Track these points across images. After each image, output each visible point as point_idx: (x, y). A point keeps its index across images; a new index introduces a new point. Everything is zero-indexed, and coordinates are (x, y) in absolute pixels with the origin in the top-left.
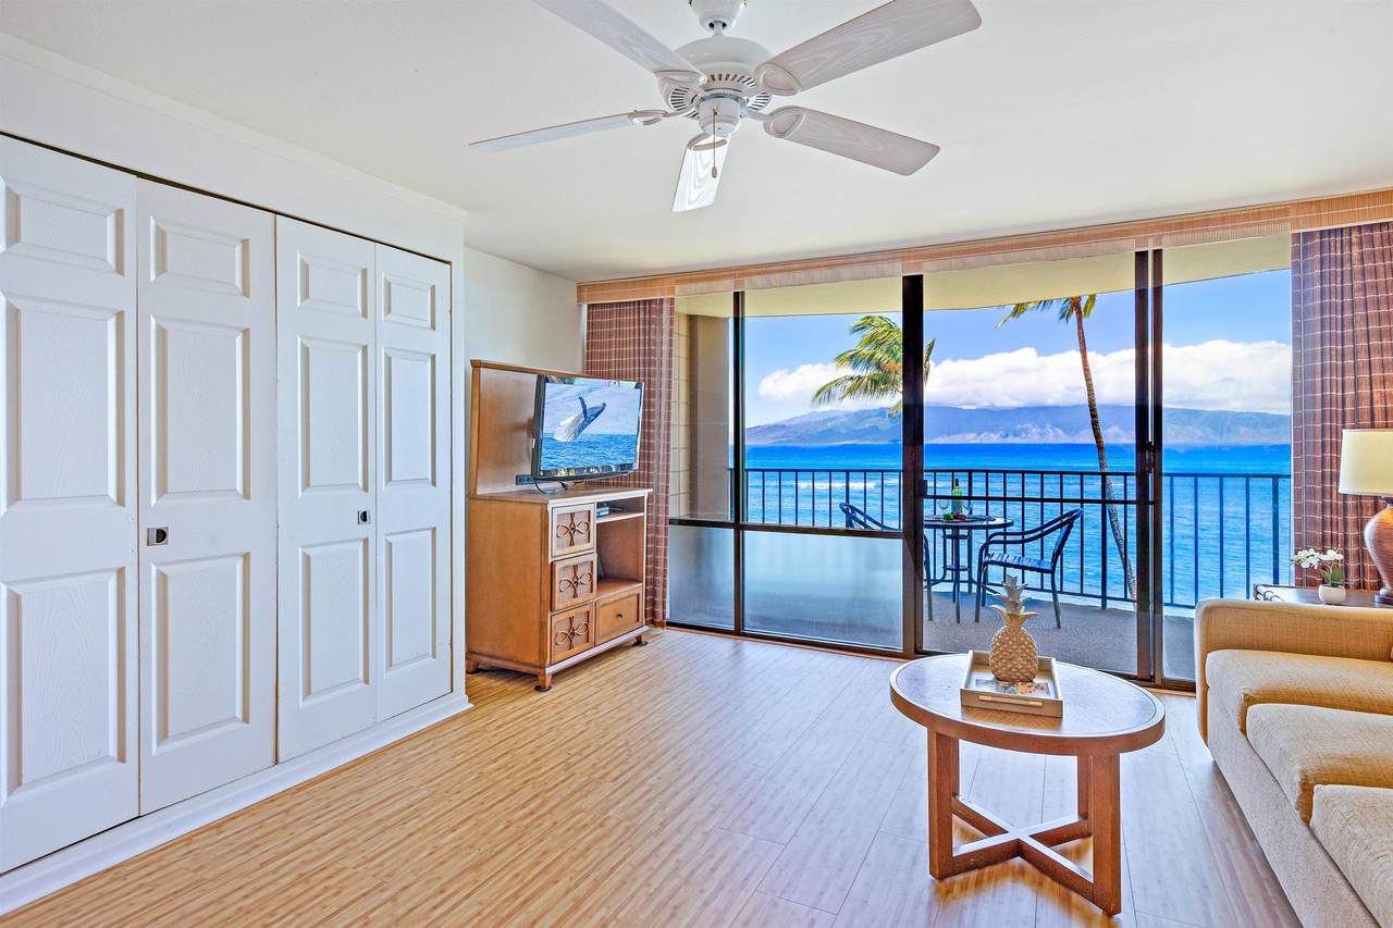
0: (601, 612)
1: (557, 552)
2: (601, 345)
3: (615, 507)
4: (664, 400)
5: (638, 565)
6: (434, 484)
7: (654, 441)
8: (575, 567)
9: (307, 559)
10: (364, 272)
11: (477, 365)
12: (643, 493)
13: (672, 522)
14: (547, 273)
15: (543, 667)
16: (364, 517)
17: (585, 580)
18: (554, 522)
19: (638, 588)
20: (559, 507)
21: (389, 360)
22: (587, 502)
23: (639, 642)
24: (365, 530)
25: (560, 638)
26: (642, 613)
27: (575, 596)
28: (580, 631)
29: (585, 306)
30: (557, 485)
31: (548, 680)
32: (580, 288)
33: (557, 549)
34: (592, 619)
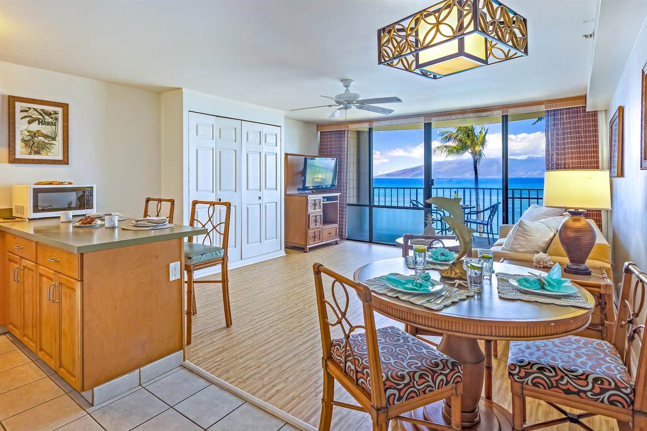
0: (324, 232)
1: (310, 211)
2: (324, 145)
3: (328, 199)
4: (345, 164)
5: (337, 218)
6: (276, 190)
7: (342, 177)
8: (316, 216)
9: (248, 208)
10: (260, 132)
11: (286, 155)
12: (338, 194)
13: (348, 205)
14: (307, 123)
15: (306, 246)
16: (260, 198)
17: (319, 220)
18: (310, 202)
19: (336, 225)
20: (311, 197)
21: (266, 155)
22: (319, 196)
23: (336, 243)
24: (260, 202)
25: (311, 237)
26: (338, 234)
27: (316, 225)
28: (317, 236)
29: (319, 132)
30: (310, 191)
31: (308, 250)
32: (318, 126)
33: (311, 210)
34: (321, 233)
